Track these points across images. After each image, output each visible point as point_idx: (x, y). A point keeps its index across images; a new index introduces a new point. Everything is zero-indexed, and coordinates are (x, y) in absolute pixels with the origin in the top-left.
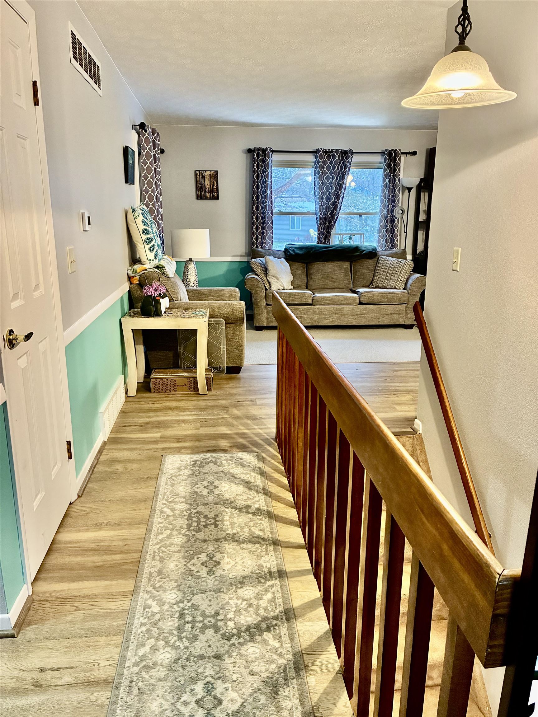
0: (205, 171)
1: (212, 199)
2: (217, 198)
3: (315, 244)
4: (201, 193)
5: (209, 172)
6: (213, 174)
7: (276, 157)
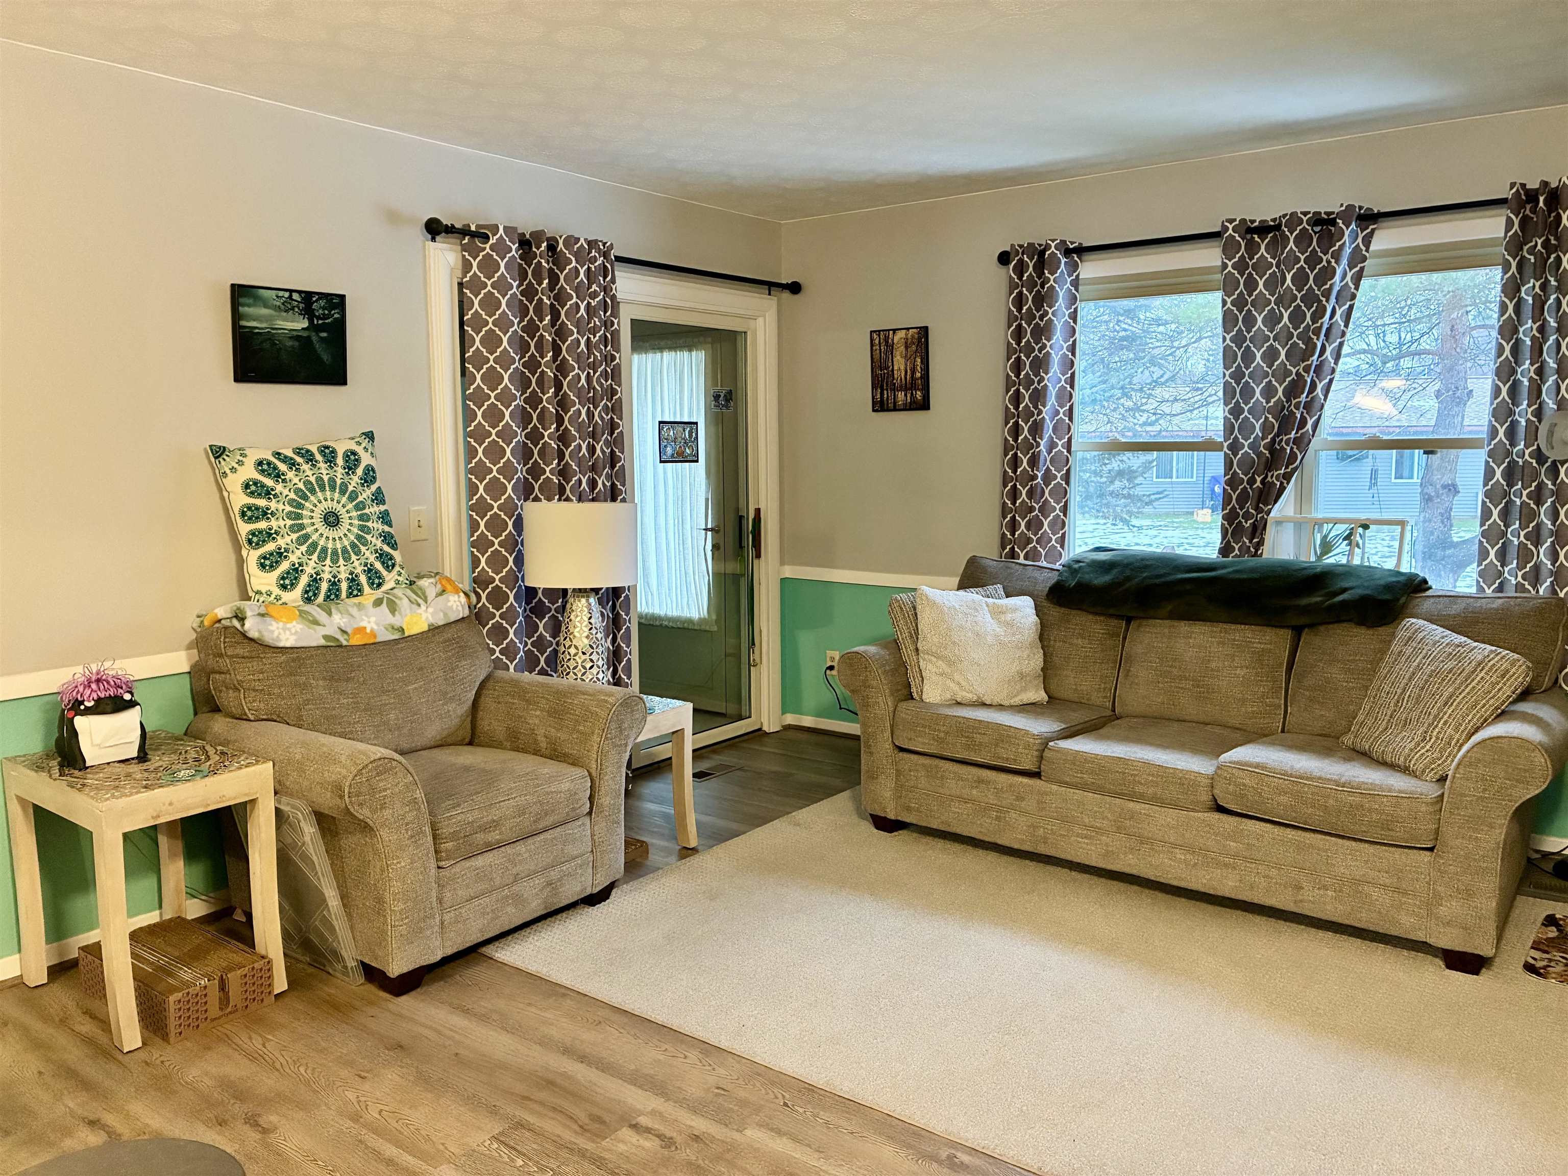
0: (894, 331)
1: (910, 409)
2: (925, 405)
3: (1215, 556)
4: (882, 394)
5: (901, 334)
6: (913, 336)
7: (1090, 269)
